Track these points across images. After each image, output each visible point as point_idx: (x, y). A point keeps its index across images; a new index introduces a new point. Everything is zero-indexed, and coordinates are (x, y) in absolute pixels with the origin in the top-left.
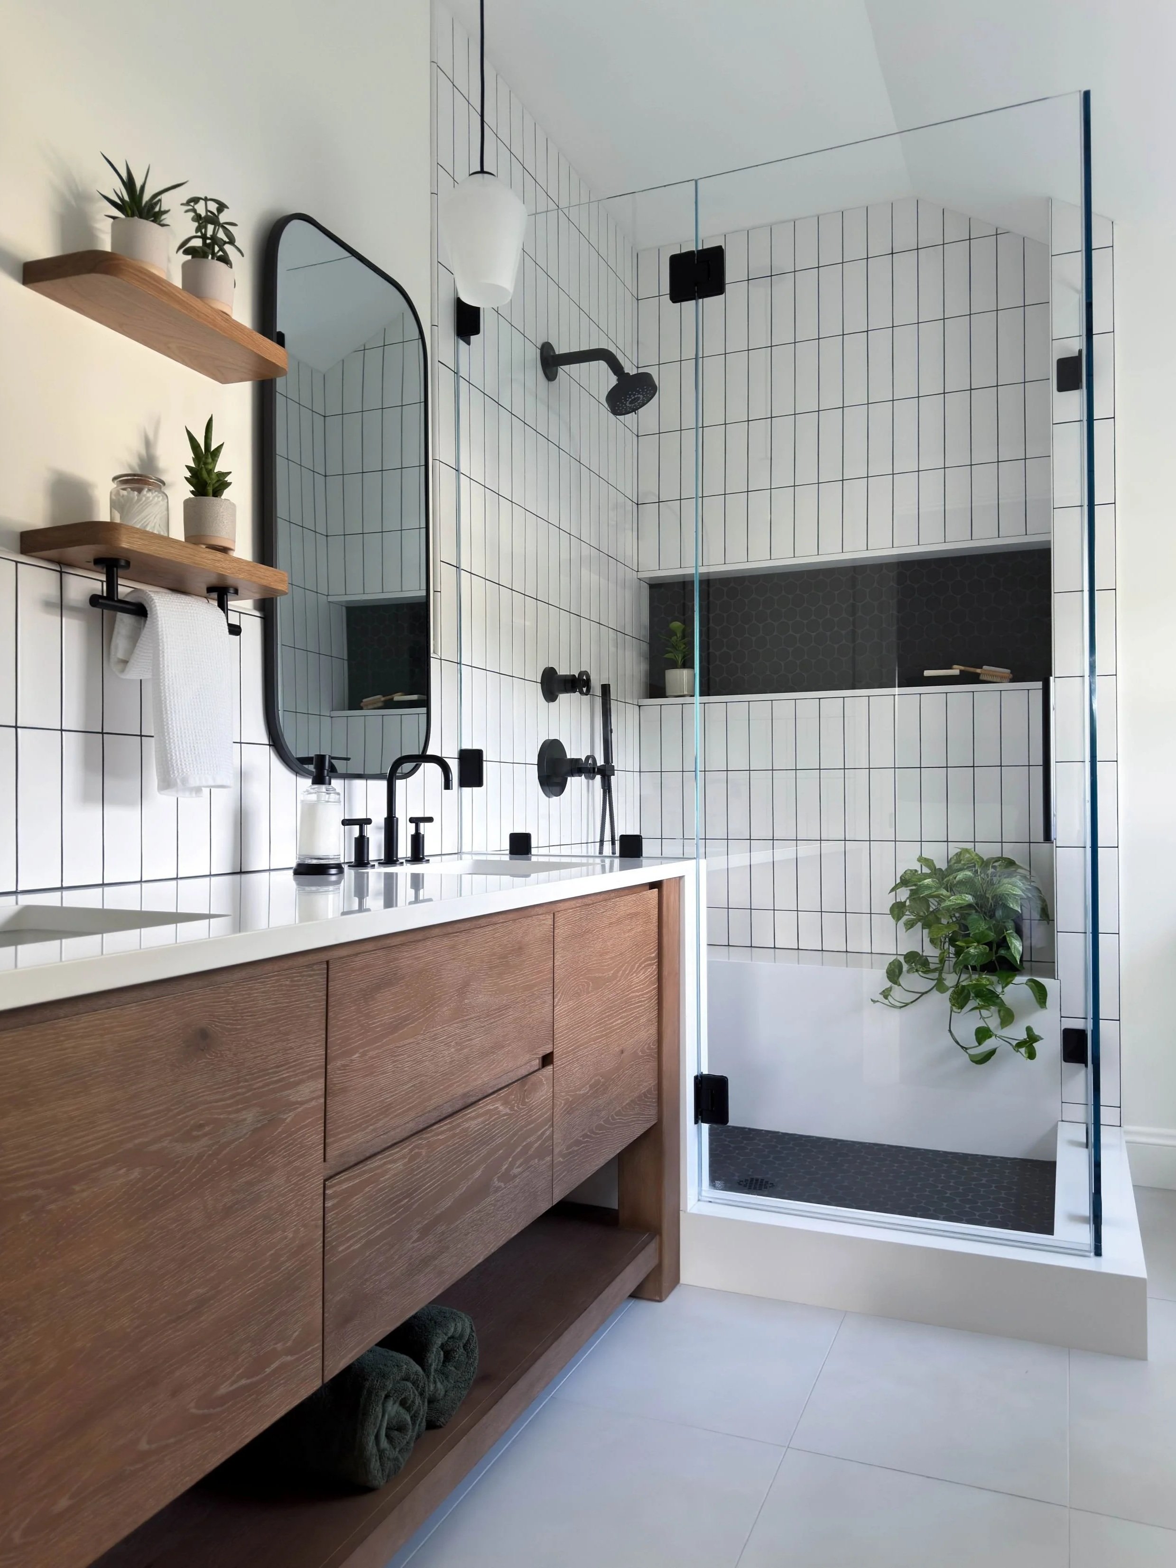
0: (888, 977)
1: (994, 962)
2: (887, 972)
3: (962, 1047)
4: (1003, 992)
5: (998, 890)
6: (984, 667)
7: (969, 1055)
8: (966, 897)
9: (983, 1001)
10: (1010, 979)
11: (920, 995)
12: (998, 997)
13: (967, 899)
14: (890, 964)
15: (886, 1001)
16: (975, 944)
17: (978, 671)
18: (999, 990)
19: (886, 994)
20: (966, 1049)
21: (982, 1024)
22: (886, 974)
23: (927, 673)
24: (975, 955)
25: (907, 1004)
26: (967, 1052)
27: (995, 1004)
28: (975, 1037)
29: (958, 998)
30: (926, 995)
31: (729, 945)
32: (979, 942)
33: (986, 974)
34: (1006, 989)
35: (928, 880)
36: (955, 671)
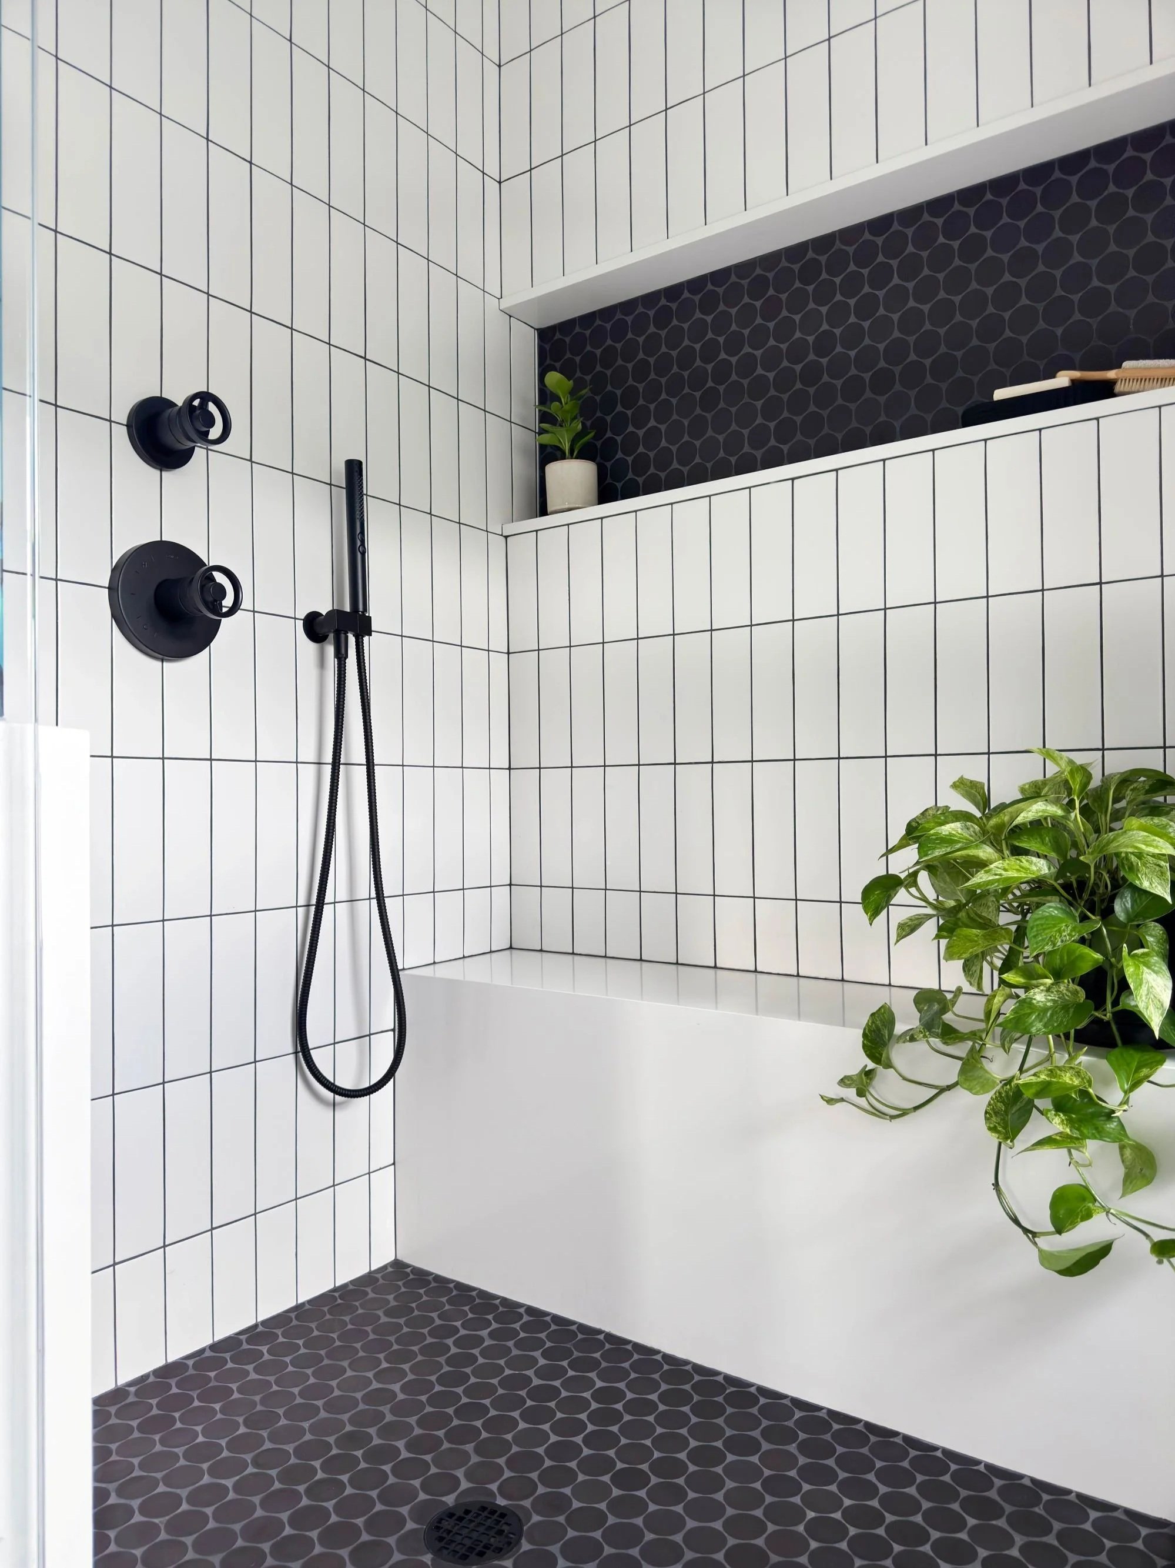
0: (864, 1046)
1: (1108, 1023)
2: (865, 1035)
3: (1026, 1231)
4: (1126, 1102)
5: (1115, 844)
6: (1127, 364)
7: (1040, 1251)
8: (1031, 863)
9: (1070, 1122)
10: (1145, 1071)
11: (935, 1091)
12: (1109, 1115)
13: (1034, 868)
14: (873, 1015)
15: (862, 1102)
16: (1049, 981)
17: (1111, 374)
18: (1112, 1097)
19: (863, 1082)
20: (1034, 1234)
21: (1070, 1177)
22: (862, 1039)
23: (1000, 394)
24: (1045, 1010)
25: (904, 1113)
26: (1035, 1244)
27: (1099, 1134)
28: (1049, 1212)
29: (1006, 1112)
30: (947, 1092)
31: (641, 960)
32: (1058, 975)
33: (1087, 1054)
34: (1136, 1095)
35: (952, 825)
36: (1062, 380)
